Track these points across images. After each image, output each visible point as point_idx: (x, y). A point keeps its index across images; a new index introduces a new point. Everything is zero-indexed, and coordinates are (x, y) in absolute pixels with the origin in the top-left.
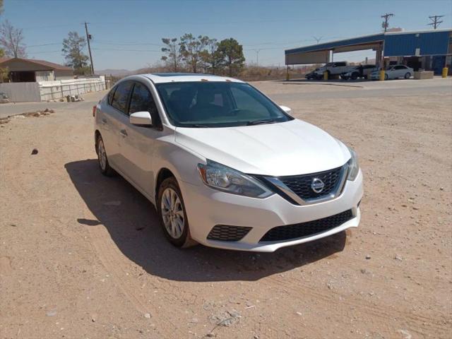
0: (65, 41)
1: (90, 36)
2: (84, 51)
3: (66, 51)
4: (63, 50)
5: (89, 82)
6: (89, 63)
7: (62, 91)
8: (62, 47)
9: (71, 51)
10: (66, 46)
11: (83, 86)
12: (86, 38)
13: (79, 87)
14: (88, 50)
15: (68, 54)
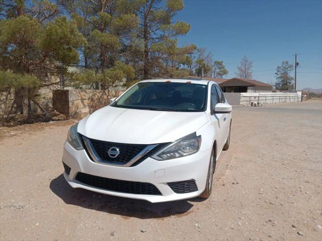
0: (279, 68)
1: (298, 63)
2: (291, 74)
3: (278, 74)
4: (276, 73)
5: (285, 95)
6: (293, 82)
7: (259, 100)
8: (276, 72)
9: (281, 74)
10: (278, 71)
11: (278, 98)
12: (294, 65)
13: (274, 98)
14: (294, 74)
15: (279, 76)
